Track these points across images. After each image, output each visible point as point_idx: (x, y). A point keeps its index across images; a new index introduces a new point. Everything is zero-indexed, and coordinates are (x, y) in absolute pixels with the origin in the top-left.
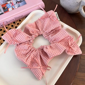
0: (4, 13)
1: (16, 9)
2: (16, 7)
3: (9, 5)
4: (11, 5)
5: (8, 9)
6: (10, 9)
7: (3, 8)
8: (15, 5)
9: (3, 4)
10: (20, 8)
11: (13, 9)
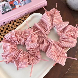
0: (12, 9)
1: (22, 6)
2: (23, 5)
3: (16, 2)
4: (18, 2)
5: (15, 6)
6: (17, 6)
7: (10, 5)
8: (21, 3)
9: (10, 1)
10: (26, 5)
11: (20, 6)
